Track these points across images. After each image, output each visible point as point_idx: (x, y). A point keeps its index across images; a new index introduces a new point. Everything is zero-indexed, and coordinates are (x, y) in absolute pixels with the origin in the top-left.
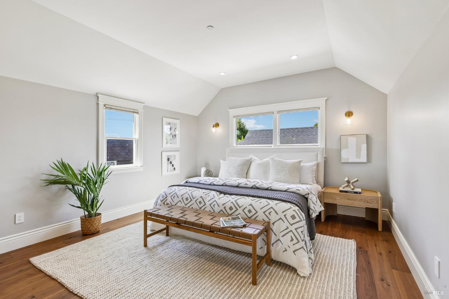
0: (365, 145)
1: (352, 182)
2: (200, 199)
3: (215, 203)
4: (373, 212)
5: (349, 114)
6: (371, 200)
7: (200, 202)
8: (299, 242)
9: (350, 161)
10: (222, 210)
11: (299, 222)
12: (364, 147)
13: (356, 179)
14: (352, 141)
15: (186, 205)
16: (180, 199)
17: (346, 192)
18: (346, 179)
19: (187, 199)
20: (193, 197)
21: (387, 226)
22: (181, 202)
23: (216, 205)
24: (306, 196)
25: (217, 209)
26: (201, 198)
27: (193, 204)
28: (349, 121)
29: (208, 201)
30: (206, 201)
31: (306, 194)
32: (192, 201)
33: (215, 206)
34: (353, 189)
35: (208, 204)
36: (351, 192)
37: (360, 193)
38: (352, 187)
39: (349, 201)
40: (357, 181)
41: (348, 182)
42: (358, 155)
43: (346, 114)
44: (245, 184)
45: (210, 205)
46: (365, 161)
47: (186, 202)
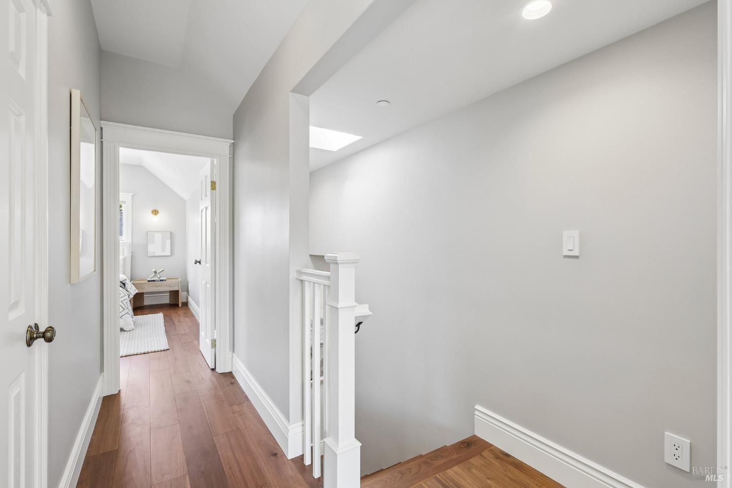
0: (170, 241)
1: (158, 272)
4: (175, 294)
5: (155, 212)
6: (173, 284)
8: (124, 309)
9: (156, 255)
11: (124, 296)
12: (168, 242)
13: (162, 270)
14: (158, 237)
17: (154, 281)
18: (154, 270)
21: (186, 304)
24: (124, 282)
28: (155, 218)
31: (124, 280)
34: (159, 278)
36: (158, 281)
37: (165, 280)
38: (159, 276)
39: (156, 288)
40: (163, 271)
41: (155, 272)
42: (163, 249)
43: (152, 212)
46: (169, 254)
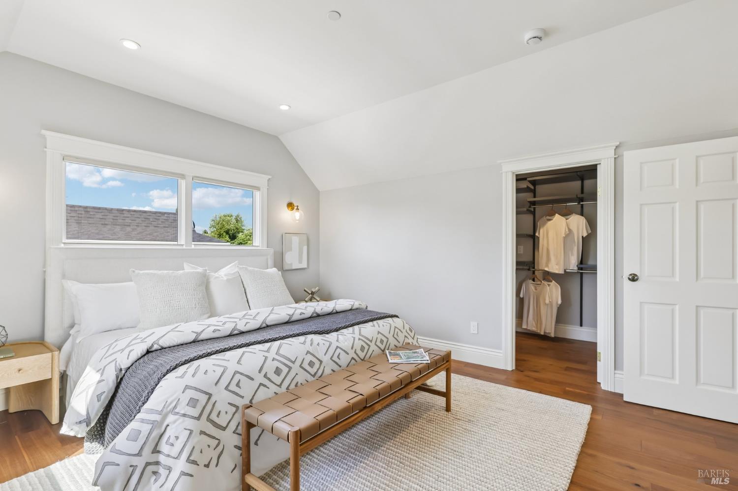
2: (309, 358)
3: (339, 351)
7: (311, 364)
10: (353, 358)
15: (280, 386)
16: (260, 379)
19: (278, 371)
20: (292, 361)
22: (265, 386)
23: (343, 354)
25: (344, 360)
26: (308, 354)
27: (297, 374)
29: (325, 355)
30: (321, 355)
32: (292, 370)
33: (340, 357)
35: (326, 359)
42: (300, 262)
44: (300, 315)
45: (331, 359)
47: (278, 381)
